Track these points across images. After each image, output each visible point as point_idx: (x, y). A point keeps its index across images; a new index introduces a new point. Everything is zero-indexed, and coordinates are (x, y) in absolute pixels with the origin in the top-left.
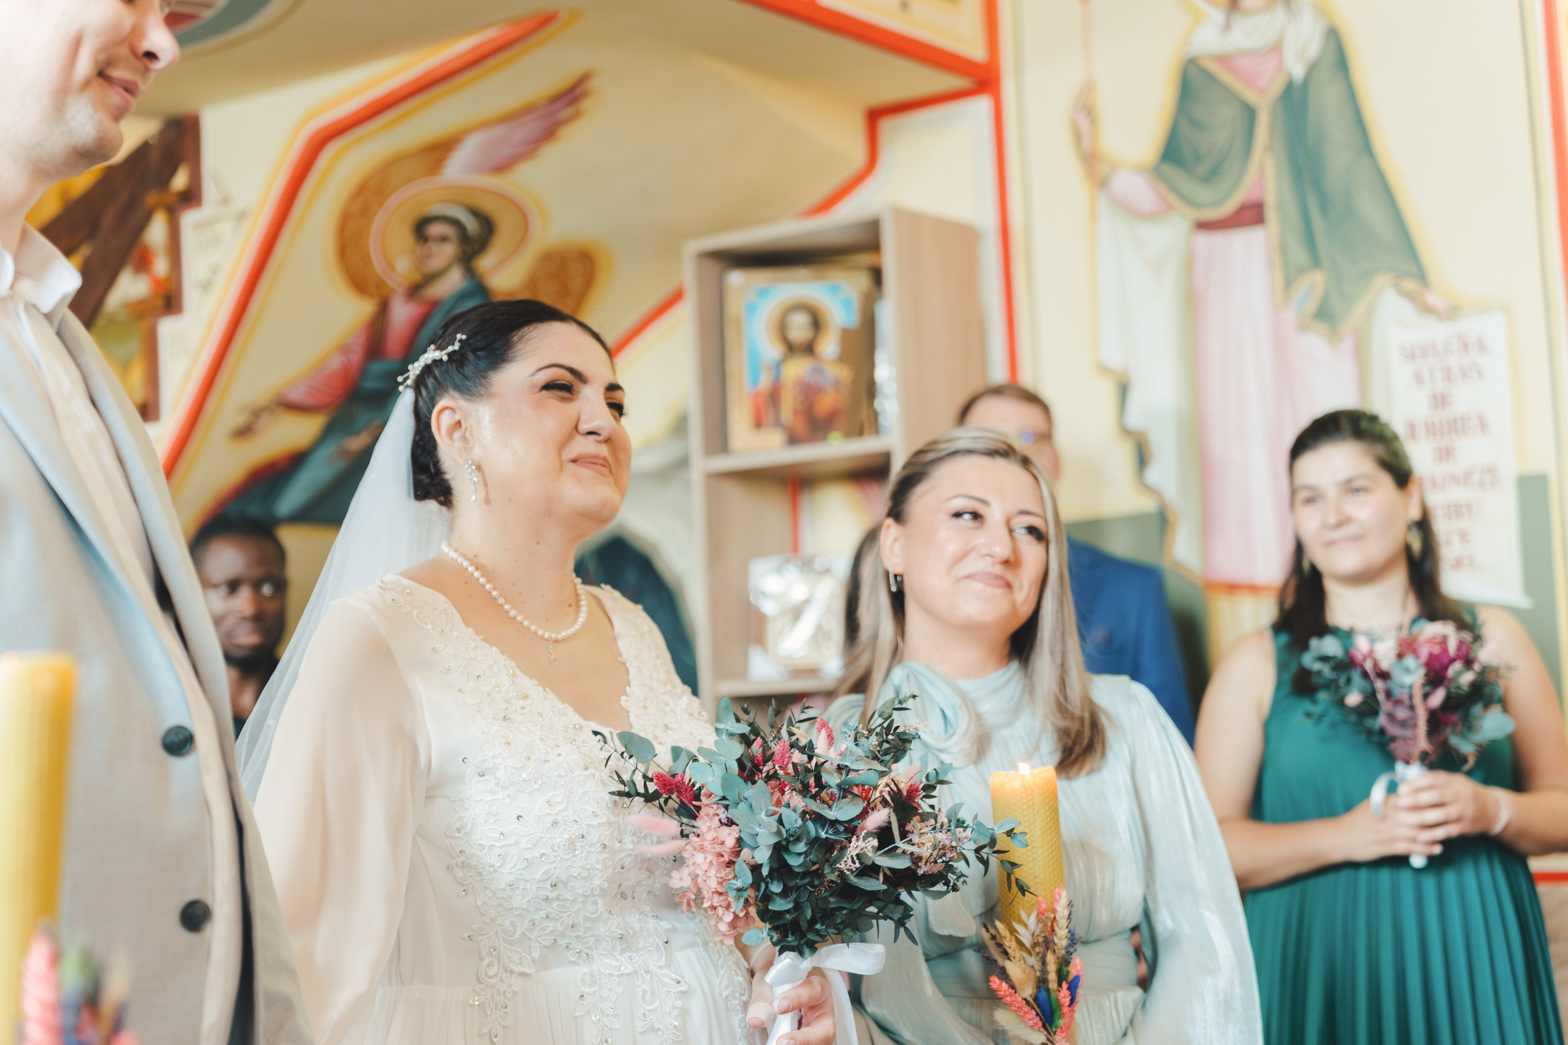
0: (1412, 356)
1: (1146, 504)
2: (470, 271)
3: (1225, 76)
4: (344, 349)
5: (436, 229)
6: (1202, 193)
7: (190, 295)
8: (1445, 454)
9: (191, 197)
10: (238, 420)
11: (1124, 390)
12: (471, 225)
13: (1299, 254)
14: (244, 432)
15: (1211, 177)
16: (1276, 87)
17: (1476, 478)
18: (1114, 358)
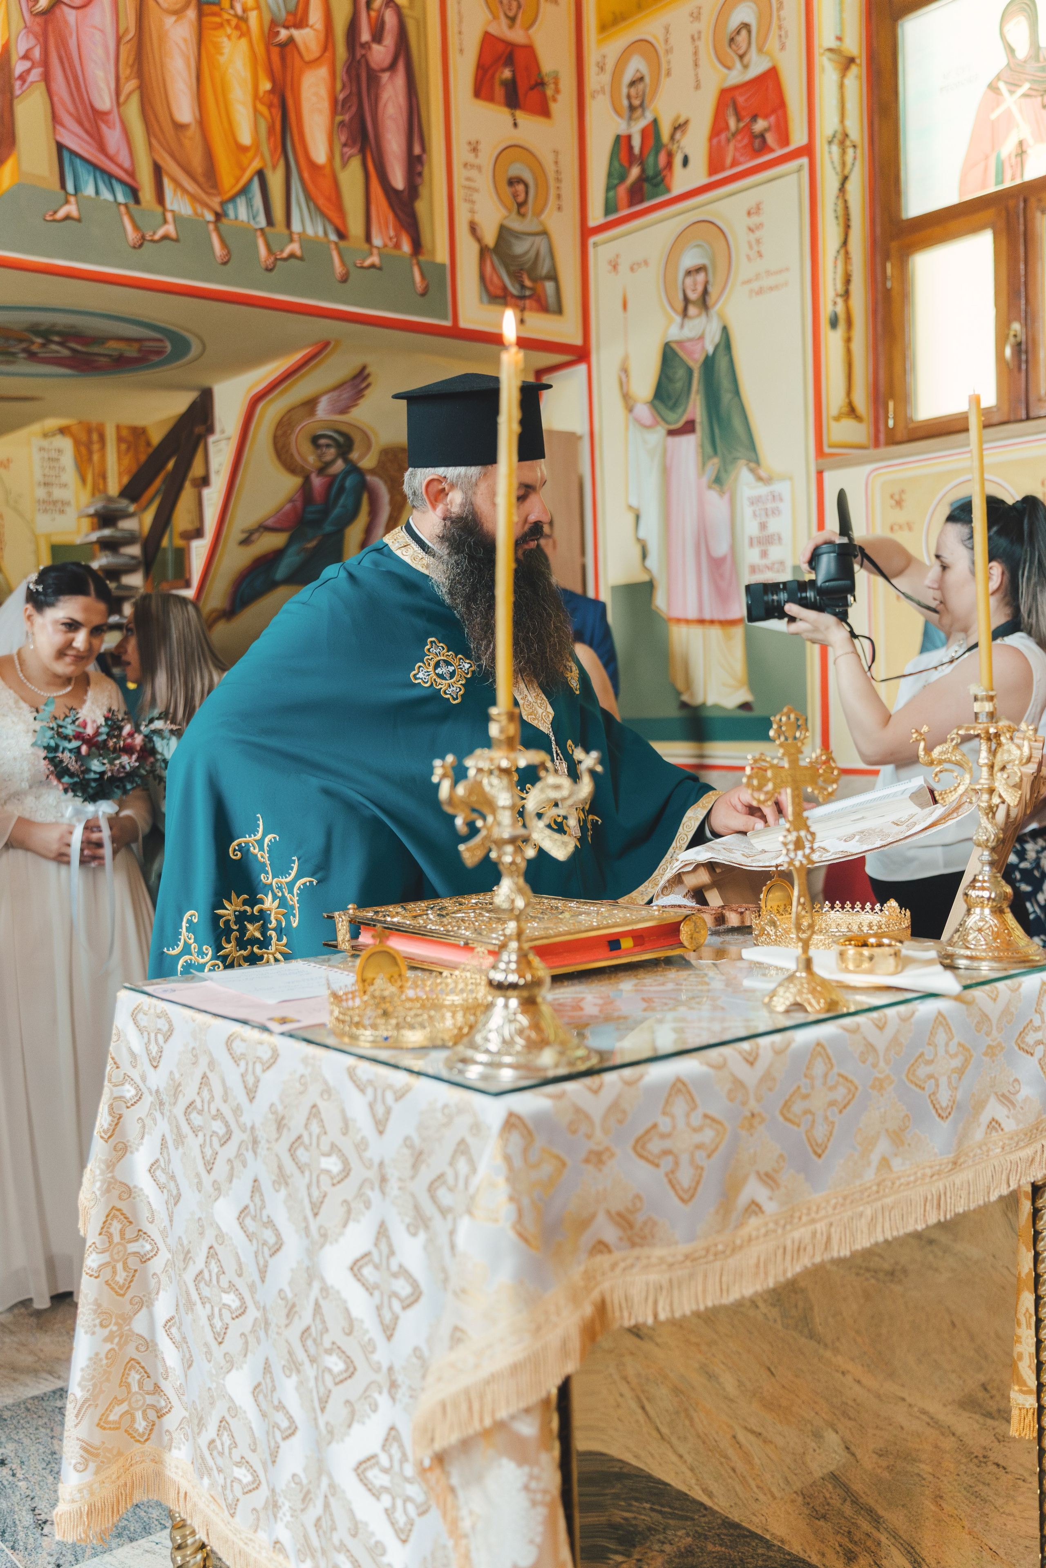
0: (752, 503)
1: (645, 578)
2: (347, 461)
3: (681, 353)
4: (291, 500)
5: (323, 441)
6: (671, 416)
7: (213, 478)
8: (764, 554)
9: (210, 430)
10: (244, 536)
11: (638, 518)
12: (341, 439)
13: (709, 449)
14: (245, 542)
15: (673, 408)
16: (700, 358)
17: (776, 566)
18: (634, 502)
